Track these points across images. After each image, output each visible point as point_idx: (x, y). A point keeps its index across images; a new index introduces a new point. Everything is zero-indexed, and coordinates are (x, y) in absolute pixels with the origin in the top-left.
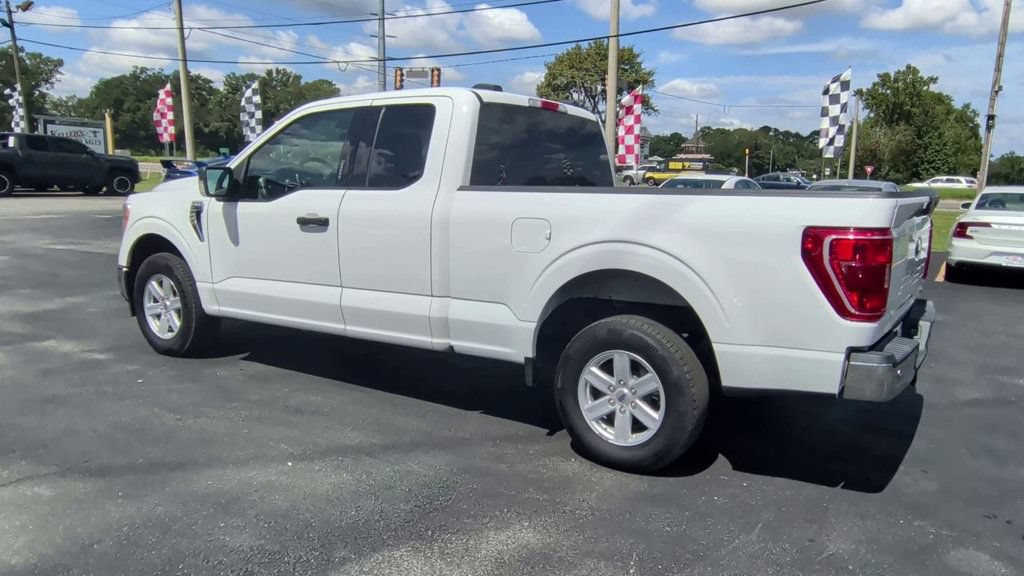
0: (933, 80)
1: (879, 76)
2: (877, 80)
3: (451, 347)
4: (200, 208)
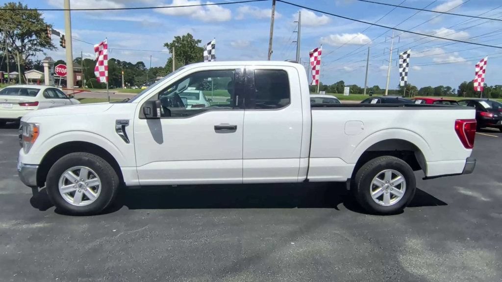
0: (199, 41)
1: (175, 37)
2: (175, 39)
3: (307, 180)
4: (128, 124)
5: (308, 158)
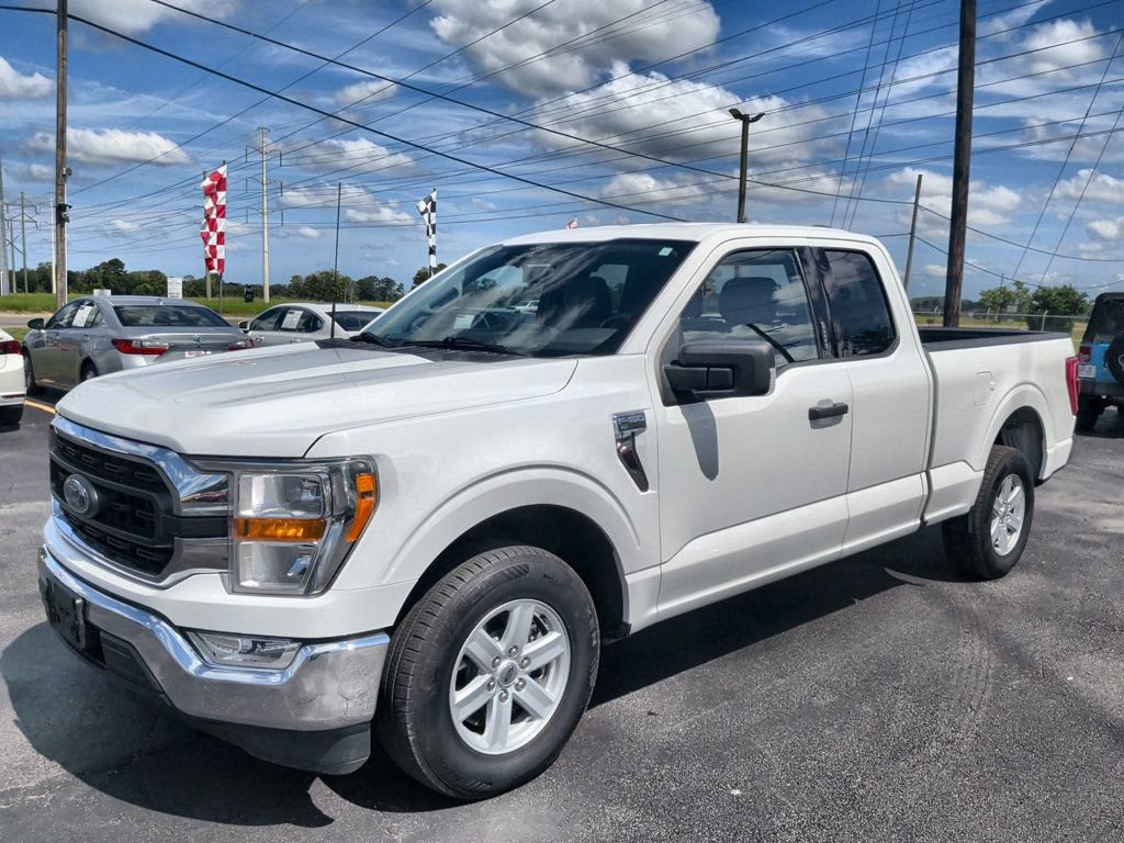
3: (923, 523)
4: (642, 425)
5: (924, 475)
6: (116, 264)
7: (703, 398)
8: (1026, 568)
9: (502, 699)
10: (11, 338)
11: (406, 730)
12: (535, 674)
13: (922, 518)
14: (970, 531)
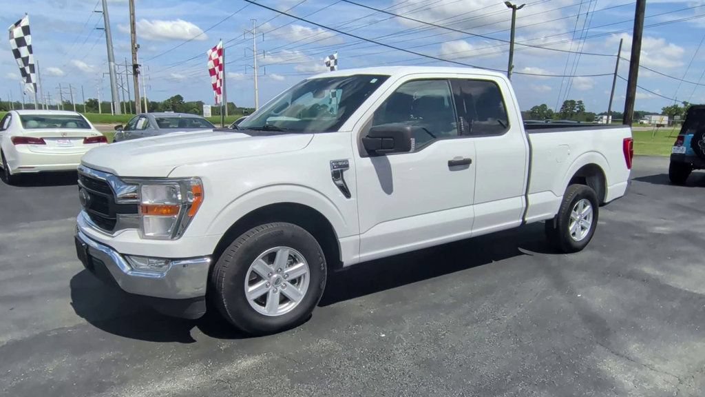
3: (524, 222)
4: (347, 166)
5: (524, 197)
6: (179, 98)
7: (384, 154)
8: (592, 248)
9: (274, 292)
10: (101, 135)
11: (223, 302)
12: (293, 282)
13: (523, 218)
14: (555, 227)
